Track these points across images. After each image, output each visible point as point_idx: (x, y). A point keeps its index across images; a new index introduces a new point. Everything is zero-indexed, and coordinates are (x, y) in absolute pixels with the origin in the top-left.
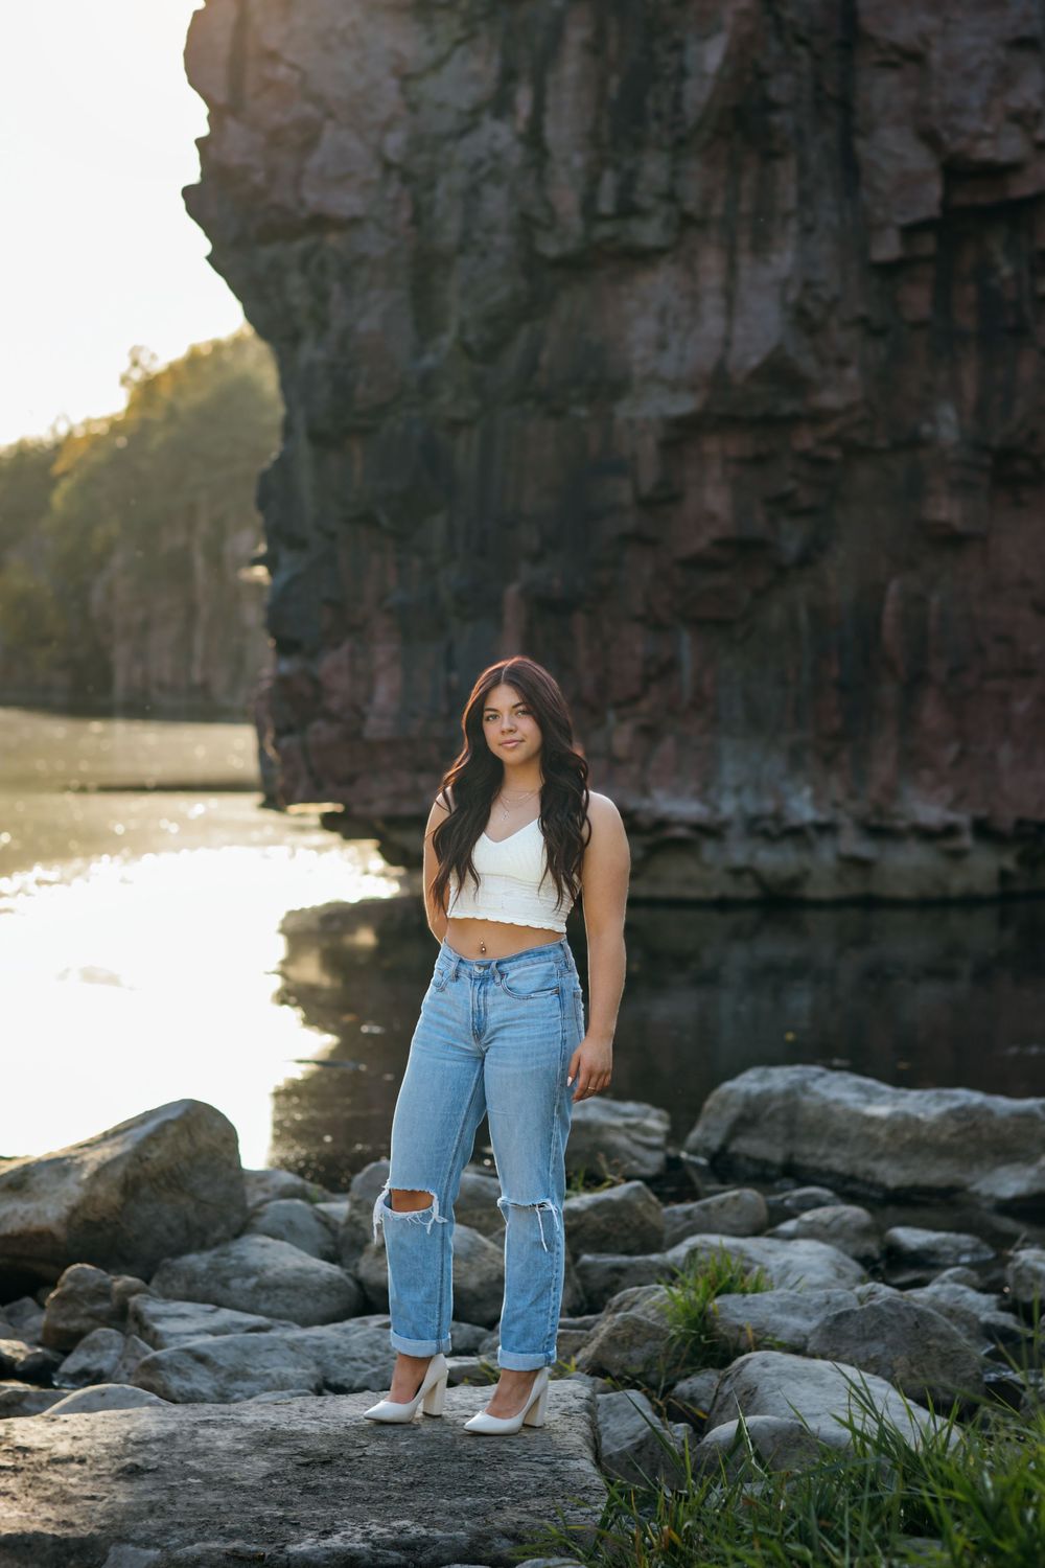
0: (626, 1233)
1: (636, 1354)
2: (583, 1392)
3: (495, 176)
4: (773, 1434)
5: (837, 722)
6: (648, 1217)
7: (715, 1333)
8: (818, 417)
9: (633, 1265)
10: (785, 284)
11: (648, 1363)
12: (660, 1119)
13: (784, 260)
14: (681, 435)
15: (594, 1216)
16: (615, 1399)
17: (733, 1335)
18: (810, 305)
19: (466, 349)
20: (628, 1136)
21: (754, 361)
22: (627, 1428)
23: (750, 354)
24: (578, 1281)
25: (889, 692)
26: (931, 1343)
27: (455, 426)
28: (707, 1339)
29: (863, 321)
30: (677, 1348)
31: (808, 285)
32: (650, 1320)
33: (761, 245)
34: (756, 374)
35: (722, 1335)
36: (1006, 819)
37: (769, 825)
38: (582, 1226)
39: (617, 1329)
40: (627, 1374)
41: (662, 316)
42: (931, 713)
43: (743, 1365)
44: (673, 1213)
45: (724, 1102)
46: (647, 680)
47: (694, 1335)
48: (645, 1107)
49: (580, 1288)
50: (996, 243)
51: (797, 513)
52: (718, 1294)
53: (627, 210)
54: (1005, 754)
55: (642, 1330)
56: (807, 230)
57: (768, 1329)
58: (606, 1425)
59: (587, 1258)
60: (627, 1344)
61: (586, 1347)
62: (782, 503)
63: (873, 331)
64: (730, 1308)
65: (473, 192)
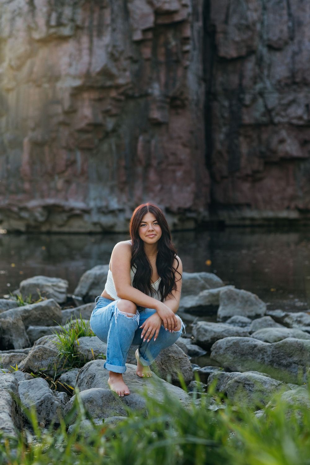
0: (47, 318)
1: (44, 363)
2: (11, 379)
3: (20, 14)
4: (102, 396)
5: (124, 179)
6: (56, 312)
7: (78, 353)
8: (117, 87)
9: (49, 330)
10: (107, 46)
11: (50, 366)
12: (65, 283)
13: (107, 39)
14: (76, 92)
15: (35, 312)
16: (32, 382)
17: (85, 354)
18: (115, 52)
19: (11, 67)
20: (53, 289)
21: (98, 69)
22: (37, 395)
23: (97, 67)
24: (27, 336)
25: (140, 169)
26: (170, 355)
27: (8, 90)
28: (74, 356)
29: (131, 58)
30: (62, 359)
31: (114, 46)
32: (52, 349)
33: (100, 34)
34: (99, 73)
35: (81, 354)
36: (175, 208)
37: (104, 210)
38: (30, 316)
39: (36, 352)
40: (40, 371)
41: (70, 56)
42: (152, 176)
43: (89, 366)
44: (67, 312)
45: (87, 278)
46: (67, 166)
47: (69, 353)
48: (59, 279)
49: (28, 339)
50: (170, 35)
51: (112, 116)
52: (79, 337)
53: (60, 24)
54: (174, 188)
55: (47, 352)
56: (114, 30)
57: (100, 351)
58: (28, 394)
59: (31, 327)
60: (40, 358)
61: (23, 360)
62: (107, 113)
63: (134, 61)
64: (84, 342)
65: (13, 19)
